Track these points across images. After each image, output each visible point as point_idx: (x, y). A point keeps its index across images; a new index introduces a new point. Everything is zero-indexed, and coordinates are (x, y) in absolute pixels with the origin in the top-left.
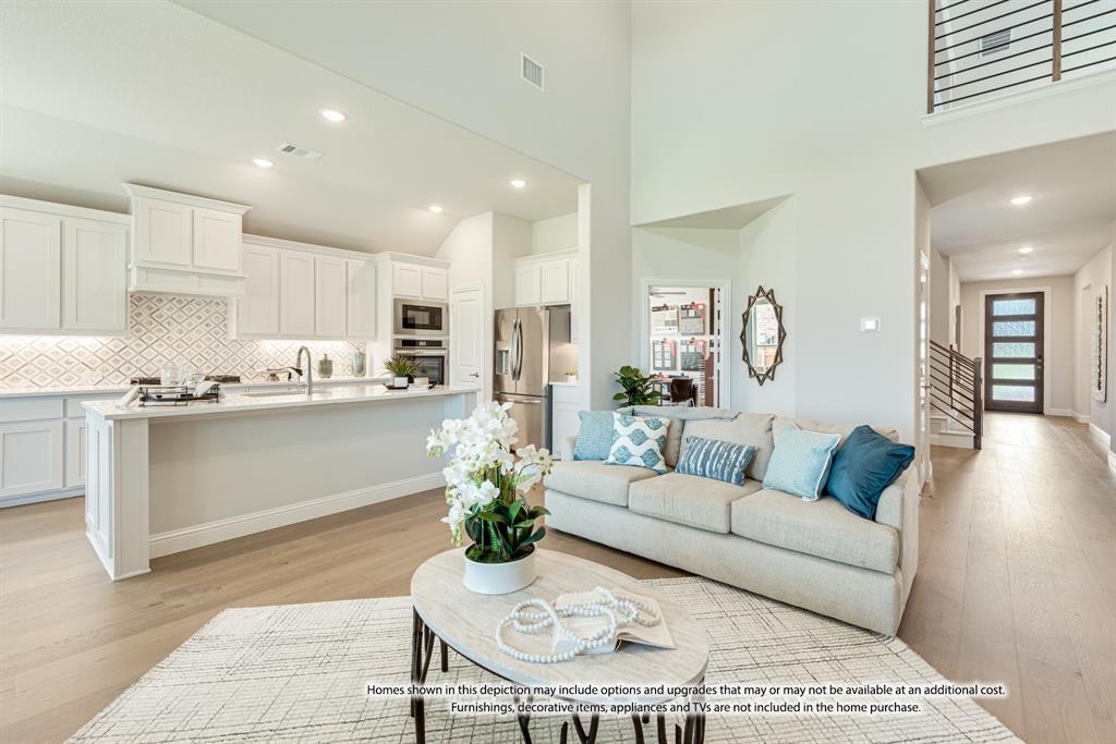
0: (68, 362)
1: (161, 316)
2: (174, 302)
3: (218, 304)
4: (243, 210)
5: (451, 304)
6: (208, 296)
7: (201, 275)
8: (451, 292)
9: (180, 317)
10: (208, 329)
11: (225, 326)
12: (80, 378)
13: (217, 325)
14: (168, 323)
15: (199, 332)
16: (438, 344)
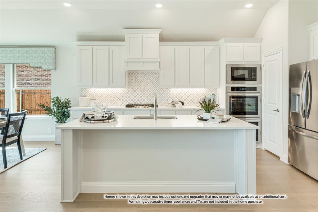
0: (114, 98)
1: (138, 80)
2: (142, 74)
3: (156, 73)
4: (159, 31)
5: (263, 64)
6: (152, 71)
7: (144, 62)
8: (263, 57)
9: (144, 80)
10: (153, 84)
11: (158, 83)
12: (117, 103)
13: (156, 83)
14: (140, 82)
15: (150, 85)
16: (254, 89)
